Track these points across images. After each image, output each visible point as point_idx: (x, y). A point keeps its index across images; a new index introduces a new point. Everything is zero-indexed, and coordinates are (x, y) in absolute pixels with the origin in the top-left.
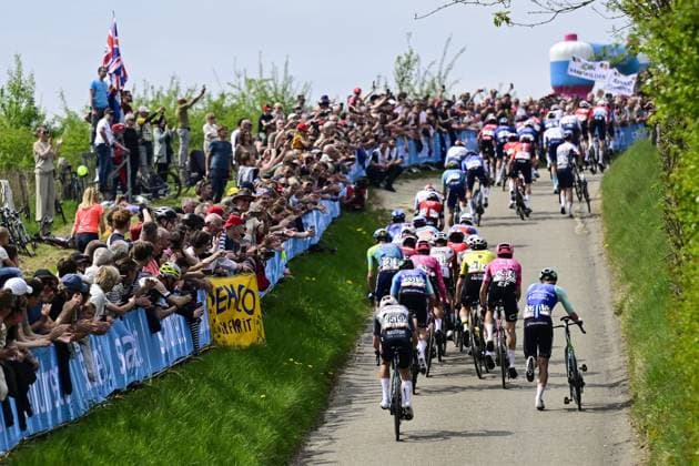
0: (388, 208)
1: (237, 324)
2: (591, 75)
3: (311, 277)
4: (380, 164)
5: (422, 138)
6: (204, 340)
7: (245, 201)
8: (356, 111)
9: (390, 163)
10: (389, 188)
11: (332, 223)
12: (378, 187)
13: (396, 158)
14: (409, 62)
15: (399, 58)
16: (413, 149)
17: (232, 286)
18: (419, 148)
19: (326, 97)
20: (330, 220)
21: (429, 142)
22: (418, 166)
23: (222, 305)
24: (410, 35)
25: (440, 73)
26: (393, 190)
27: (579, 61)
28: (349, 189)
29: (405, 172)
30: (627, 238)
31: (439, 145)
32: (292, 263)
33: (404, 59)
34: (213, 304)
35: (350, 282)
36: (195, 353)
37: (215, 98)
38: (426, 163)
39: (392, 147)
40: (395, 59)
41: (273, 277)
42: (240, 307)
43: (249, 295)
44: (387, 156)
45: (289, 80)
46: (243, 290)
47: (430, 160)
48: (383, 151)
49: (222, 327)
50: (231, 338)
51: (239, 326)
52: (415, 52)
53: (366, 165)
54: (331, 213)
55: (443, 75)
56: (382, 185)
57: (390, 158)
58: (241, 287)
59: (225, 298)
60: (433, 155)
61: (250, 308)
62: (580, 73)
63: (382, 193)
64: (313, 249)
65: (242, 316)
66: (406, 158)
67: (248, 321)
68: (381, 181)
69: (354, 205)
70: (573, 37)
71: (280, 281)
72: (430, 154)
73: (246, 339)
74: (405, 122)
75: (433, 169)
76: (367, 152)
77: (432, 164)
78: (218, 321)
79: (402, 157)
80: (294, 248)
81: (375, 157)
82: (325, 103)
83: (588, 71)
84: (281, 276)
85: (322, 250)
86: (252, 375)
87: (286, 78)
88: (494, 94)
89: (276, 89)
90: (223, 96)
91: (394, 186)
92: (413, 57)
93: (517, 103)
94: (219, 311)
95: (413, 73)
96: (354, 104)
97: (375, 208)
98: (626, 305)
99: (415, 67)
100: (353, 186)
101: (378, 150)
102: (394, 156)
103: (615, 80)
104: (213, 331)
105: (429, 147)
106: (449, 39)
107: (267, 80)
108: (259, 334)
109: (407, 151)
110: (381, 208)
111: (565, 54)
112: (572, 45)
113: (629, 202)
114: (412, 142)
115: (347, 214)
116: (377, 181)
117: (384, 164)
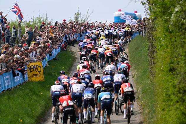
0: (73, 50)
1: (36, 75)
2: (126, 19)
3: (53, 66)
5: (82, 34)
6: (26, 80)
9: (73, 39)
10: (73, 46)
11: (59, 53)
12: (70, 45)
14: (78, 15)
15: (76, 13)
17: (34, 65)
18: (81, 36)
20: (58, 52)
23: (32, 70)
24: (79, 7)
25: (86, 18)
26: (74, 46)
27: (123, 15)
30: (135, 59)
32: (48, 62)
33: (77, 14)
34: (29, 70)
35: (63, 68)
36: (24, 83)
37: (28, 22)
39: (74, 35)
40: (75, 14)
41: (44, 65)
42: (37, 70)
44: (72, 37)
45: (47, 18)
46: (38, 66)
49: (31, 76)
50: (34, 79)
51: (36, 76)
52: (80, 12)
55: (87, 18)
56: (71, 45)
57: (73, 38)
58: (37, 65)
59: (32, 68)
61: (39, 71)
62: (123, 18)
63: (71, 47)
64: (54, 59)
65: (37, 73)
66: (78, 38)
67: (39, 74)
68: (71, 44)
69: (64, 49)
70: (120, 10)
71: (46, 66)
73: (38, 79)
78: (30, 75)
80: (49, 58)
84: (46, 65)
85: (56, 59)
86: (39, 88)
87: (46, 18)
88: (100, 23)
89: (44, 20)
90: (30, 22)
91: (74, 45)
92: (79, 13)
94: (31, 72)
95: (79, 17)
97: (69, 50)
98: (135, 75)
99: (80, 16)
101: (70, 36)
102: (74, 37)
103: (131, 21)
104: (29, 77)
106: (89, 9)
107: (41, 18)
108: (42, 77)
110: (71, 50)
111: (118, 15)
112: (120, 12)
113: (136, 50)
115: (62, 51)
116: (70, 44)
117: (72, 39)
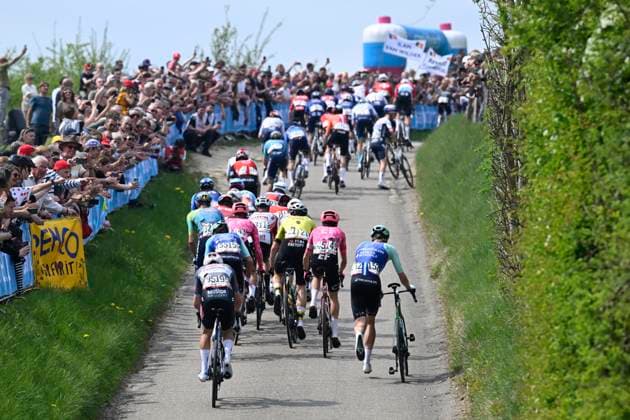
0: (204, 171)
1: (59, 266)
2: (407, 53)
3: (131, 230)
4: (198, 128)
5: (239, 107)
6: (27, 281)
7: (70, 147)
8: (175, 77)
9: (208, 128)
10: (206, 153)
11: (151, 181)
12: (195, 151)
13: (214, 124)
14: (226, 35)
15: (216, 30)
16: (229, 116)
17: (56, 229)
18: (236, 116)
19: (147, 62)
20: (149, 179)
21: (244, 110)
22: (233, 135)
23: (46, 247)
24: (228, 7)
25: (256, 47)
26: (210, 156)
27: (395, 38)
28: (168, 149)
29: (221, 139)
31: (255, 115)
32: (111, 216)
33: (221, 32)
34: (37, 245)
35: (168, 237)
36: (18, 294)
37: (34, 61)
38: (242, 132)
39: (209, 113)
40: (212, 31)
41: (94, 226)
42: (63, 250)
43: (73, 239)
44: (204, 121)
45: (107, 46)
46: (68, 233)
47: (246, 129)
48: (201, 116)
49: (44, 269)
50: (53, 280)
51: (61, 268)
52: (232, 26)
53: (183, 131)
54: (150, 172)
55: (259, 48)
56: (198, 150)
57: (207, 123)
58: (65, 230)
59: (49, 240)
60: (249, 123)
61: (73, 251)
62: (396, 50)
63: (198, 157)
64: (133, 204)
65: (64, 259)
66: (223, 125)
67: (71, 264)
68: (198, 145)
69: (171, 165)
70: (387, 20)
71: (101, 232)
72: (246, 122)
73: (68, 282)
74: (223, 90)
75: (249, 138)
76: (185, 117)
77: (247, 133)
78: (41, 263)
79: (219, 123)
80: (115, 201)
81: (193, 122)
82: (145, 66)
83: (404, 49)
84: (101, 226)
85: (140, 205)
86: (75, 316)
87: (105, 43)
88: (310, 67)
89: (95, 55)
90: (41, 60)
91: (211, 152)
92: (230, 30)
93: (333, 77)
94: (43, 253)
95: (230, 45)
96: (173, 68)
97: (191, 170)
98: (443, 269)
99: (232, 40)
100: (171, 147)
101: (195, 115)
102: (211, 121)
103: (430, 60)
104: (36, 272)
105: (245, 115)
106: (266, 14)
108: (82, 278)
109: (223, 118)
110: (197, 171)
111: (379, 35)
112: (385, 27)
113: (445, 172)
114: (229, 109)
115: (165, 174)
116: (194, 145)
117: (201, 128)
